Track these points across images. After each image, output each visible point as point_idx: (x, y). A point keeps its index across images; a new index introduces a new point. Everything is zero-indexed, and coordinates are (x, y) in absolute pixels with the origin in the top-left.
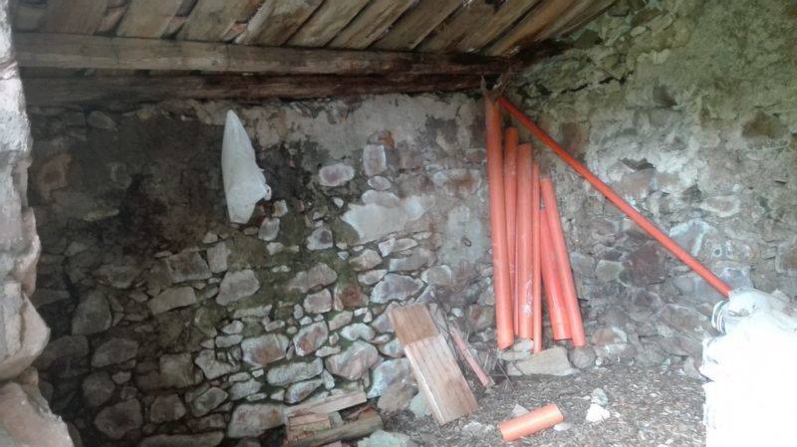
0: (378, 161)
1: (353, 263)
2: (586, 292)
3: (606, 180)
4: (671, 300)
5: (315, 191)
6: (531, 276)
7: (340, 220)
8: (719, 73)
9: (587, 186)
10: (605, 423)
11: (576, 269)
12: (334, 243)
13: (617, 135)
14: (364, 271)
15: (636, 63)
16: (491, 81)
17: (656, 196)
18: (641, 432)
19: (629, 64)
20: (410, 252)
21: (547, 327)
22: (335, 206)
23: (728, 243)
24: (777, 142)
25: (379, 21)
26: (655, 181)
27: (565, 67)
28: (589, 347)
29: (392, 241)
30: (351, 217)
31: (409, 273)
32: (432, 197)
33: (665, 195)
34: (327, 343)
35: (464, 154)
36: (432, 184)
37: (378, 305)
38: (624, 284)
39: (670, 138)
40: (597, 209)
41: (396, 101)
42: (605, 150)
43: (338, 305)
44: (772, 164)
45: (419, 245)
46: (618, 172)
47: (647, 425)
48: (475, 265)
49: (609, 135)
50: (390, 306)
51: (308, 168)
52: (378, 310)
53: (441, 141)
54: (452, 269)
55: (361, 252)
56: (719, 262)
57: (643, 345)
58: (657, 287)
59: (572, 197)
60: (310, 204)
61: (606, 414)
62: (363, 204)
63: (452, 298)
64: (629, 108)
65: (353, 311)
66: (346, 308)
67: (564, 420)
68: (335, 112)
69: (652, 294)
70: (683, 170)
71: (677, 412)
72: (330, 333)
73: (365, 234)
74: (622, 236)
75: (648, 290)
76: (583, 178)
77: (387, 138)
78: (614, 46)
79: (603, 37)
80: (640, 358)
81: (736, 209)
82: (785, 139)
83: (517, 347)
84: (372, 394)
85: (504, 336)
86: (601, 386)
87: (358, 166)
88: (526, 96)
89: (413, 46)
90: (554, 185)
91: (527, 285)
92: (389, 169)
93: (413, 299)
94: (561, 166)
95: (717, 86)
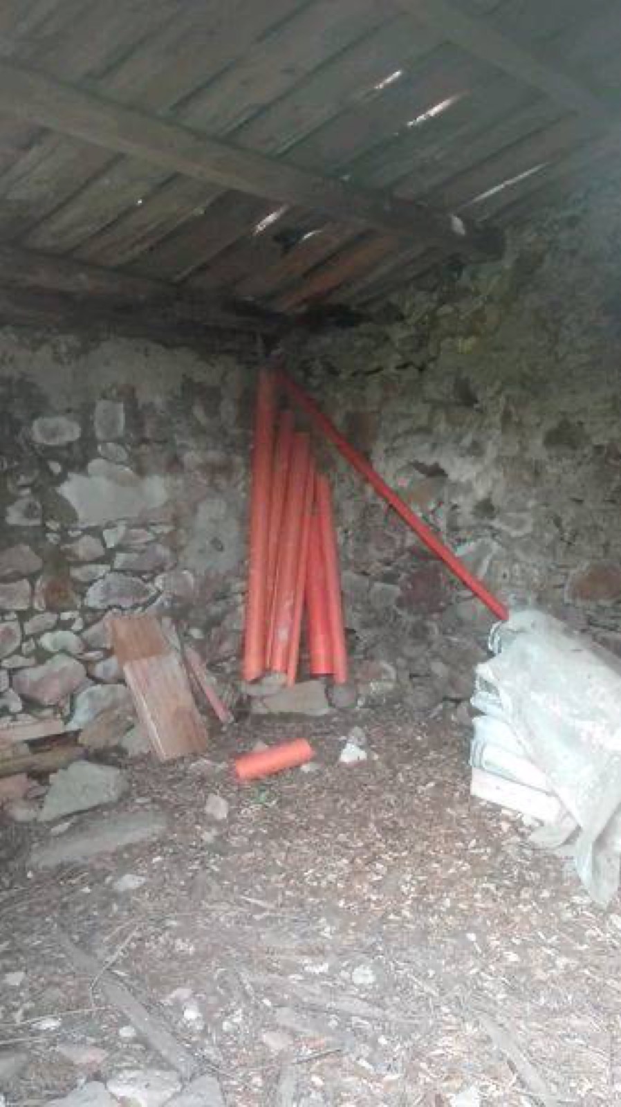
0: (114, 423)
1: (66, 549)
2: (355, 621)
3: (391, 485)
4: (449, 630)
5: (25, 448)
6: (292, 594)
7: (54, 490)
8: (526, 369)
9: (370, 490)
10: (359, 764)
11: (347, 591)
12: (44, 519)
13: (408, 433)
14: (80, 563)
15: (439, 349)
16: (270, 342)
17: (445, 509)
18: (400, 775)
19: (431, 349)
20: (144, 547)
21: (305, 661)
22: (51, 473)
23: (517, 566)
24: (579, 452)
25: (139, 235)
26: (446, 490)
27: (359, 344)
28: (353, 683)
29: (122, 529)
30: (70, 490)
31: (139, 574)
32: (180, 482)
33: (455, 507)
34: (18, 651)
35: (225, 434)
36: (182, 466)
37: (93, 610)
38: (400, 612)
39: (467, 441)
40: (379, 519)
41: (146, 350)
42: (394, 449)
43: (40, 604)
44: (571, 479)
45: (157, 540)
46: (406, 477)
47: (408, 768)
48: (225, 577)
49: (400, 430)
50: (110, 613)
51: (19, 415)
52: (93, 616)
53: (199, 413)
54: (195, 576)
55: (78, 538)
56: (504, 589)
57: (414, 686)
58: (435, 616)
59: (351, 503)
60: (16, 463)
61: (362, 755)
62: (87, 475)
63: (192, 615)
64: (425, 401)
65: (59, 613)
66: (51, 608)
67: (314, 759)
68: (63, 349)
69: (429, 624)
70: (477, 480)
71: (443, 757)
72: (25, 638)
73: (86, 516)
74: (402, 553)
75: (425, 619)
76: (367, 480)
77: (129, 396)
78: (416, 325)
79: (405, 313)
80: (409, 700)
81: (528, 529)
82: (586, 451)
83: (267, 680)
84: (73, 726)
85: (252, 666)
86: (361, 726)
87: (87, 425)
88: (308, 373)
89: (178, 278)
90: (332, 487)
91: (287, 604)
92: (127, 435)
93: (140, 609)
94: (342, 464)
95: (523, 386)
